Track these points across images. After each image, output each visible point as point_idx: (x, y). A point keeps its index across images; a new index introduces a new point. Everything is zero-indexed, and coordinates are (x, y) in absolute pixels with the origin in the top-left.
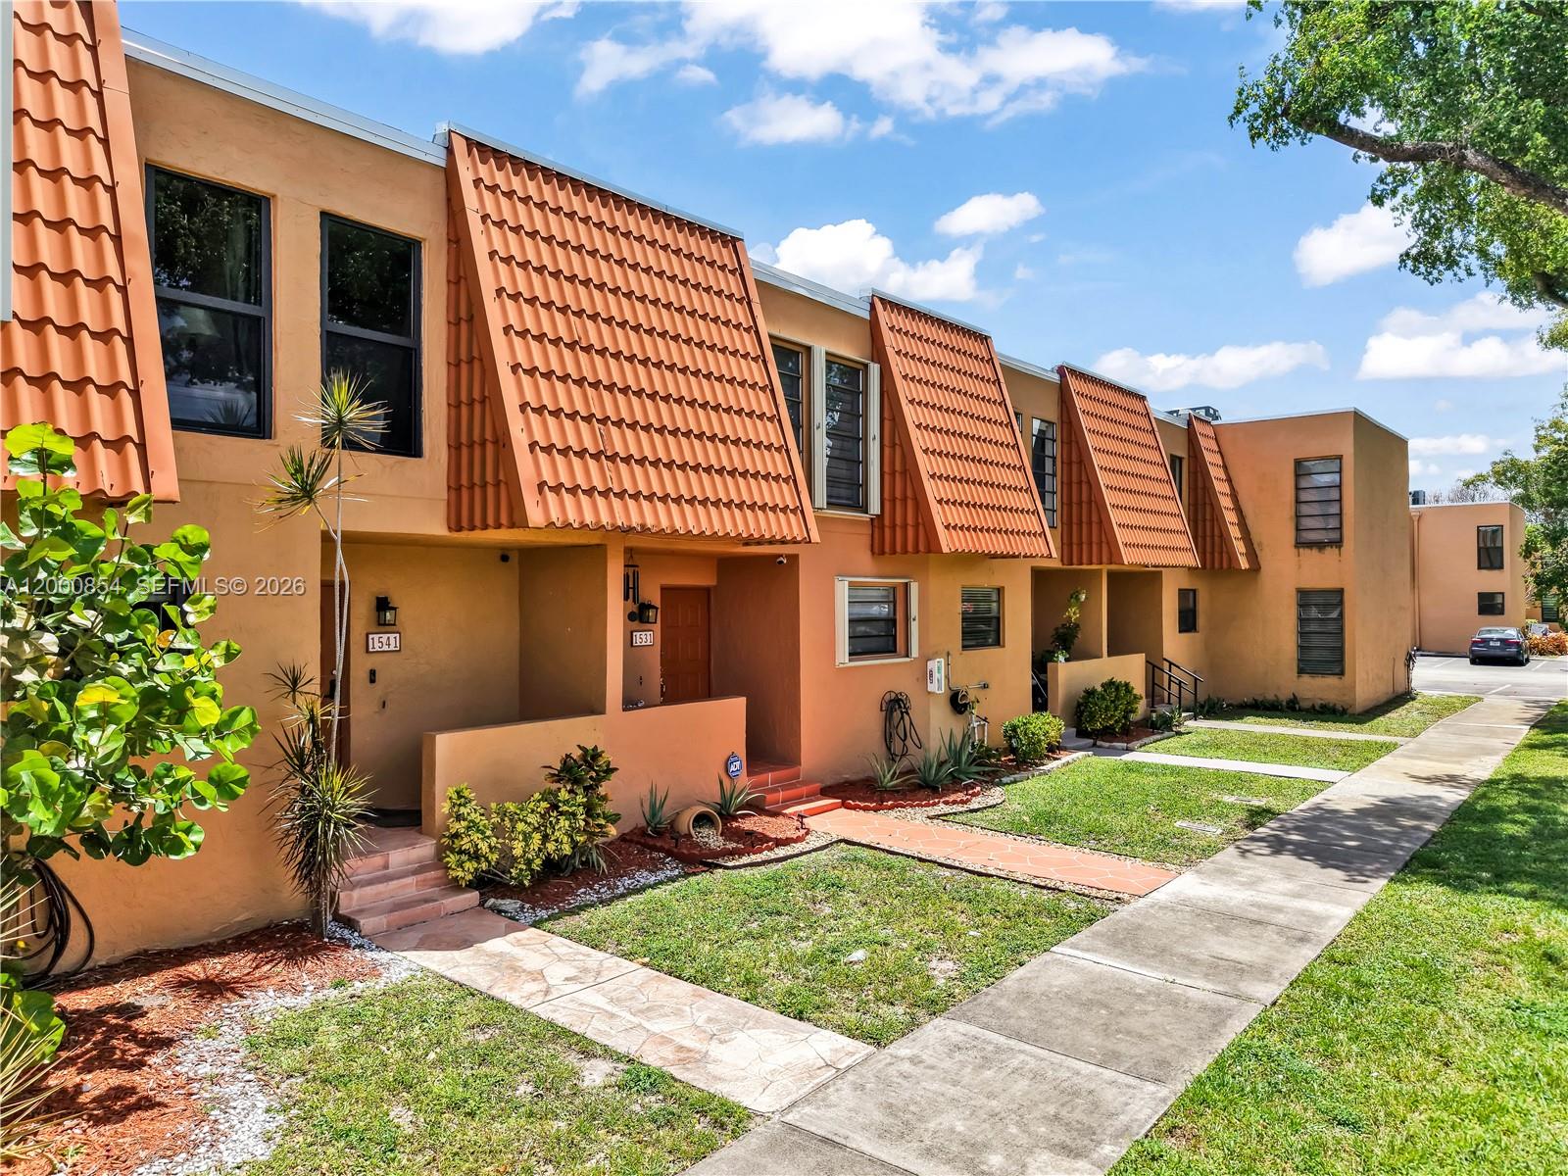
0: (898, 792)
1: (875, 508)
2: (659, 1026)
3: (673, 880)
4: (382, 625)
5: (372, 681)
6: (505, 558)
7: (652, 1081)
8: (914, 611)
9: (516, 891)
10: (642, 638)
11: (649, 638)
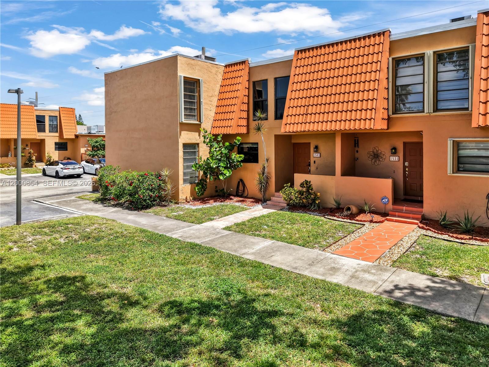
5: (315, 163)
10: (394, 159)
11: (396, 159)
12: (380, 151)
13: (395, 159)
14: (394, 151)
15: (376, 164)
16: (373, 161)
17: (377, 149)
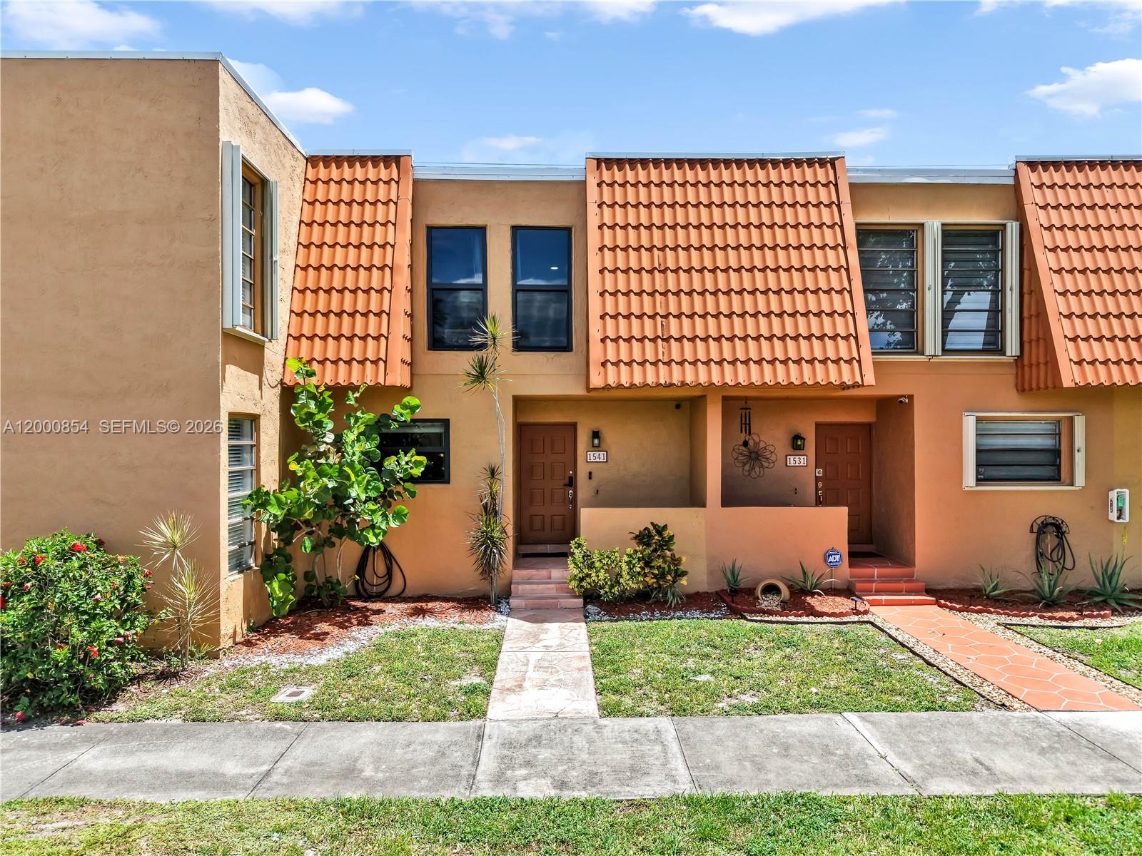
0: (998, 600)
4: (596, 448)
5: (590, 478)
6: (678, 406)
10: (796, 460)
11: (802, 461)
12: (762, 445)
13: (798, 462)
14: (797, 443)
15: (753, 474)
16: (747, 467)
17: (757, 440)
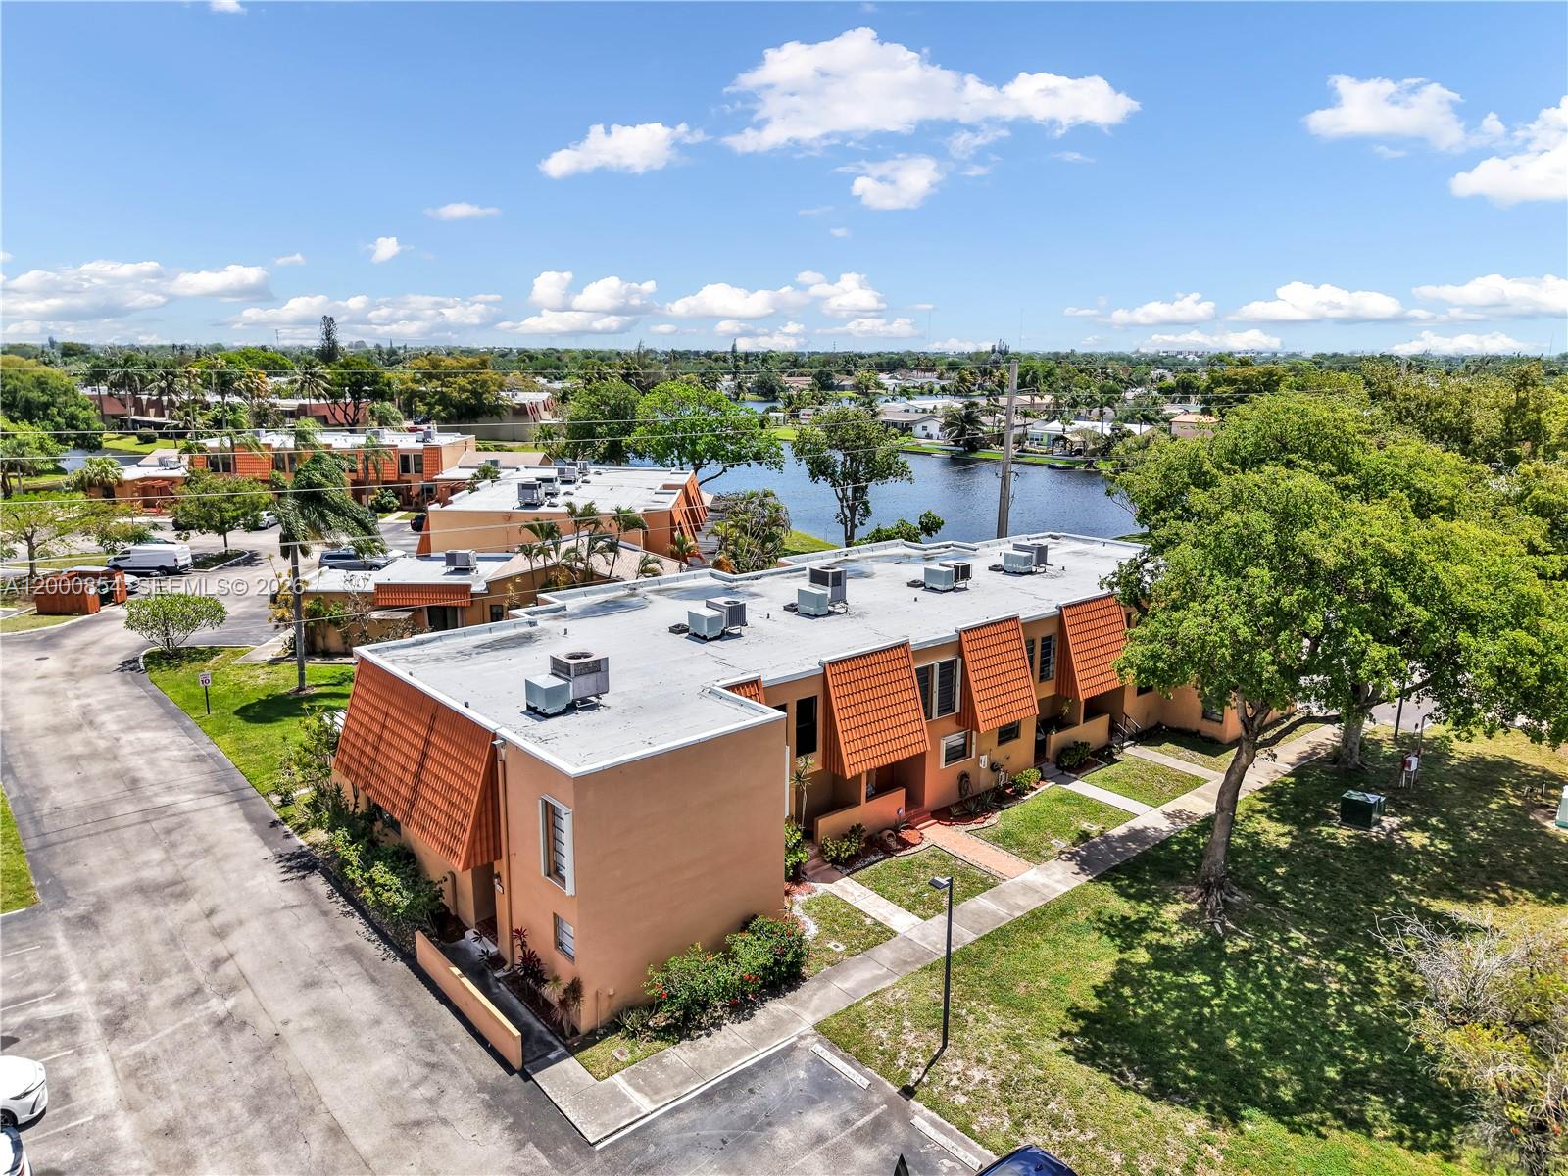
1: (958, 710)
2: (880, 911)
3: (881, 860)
7: (881, 925)
8: (974, 740)
9: (840, 864)
